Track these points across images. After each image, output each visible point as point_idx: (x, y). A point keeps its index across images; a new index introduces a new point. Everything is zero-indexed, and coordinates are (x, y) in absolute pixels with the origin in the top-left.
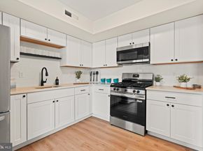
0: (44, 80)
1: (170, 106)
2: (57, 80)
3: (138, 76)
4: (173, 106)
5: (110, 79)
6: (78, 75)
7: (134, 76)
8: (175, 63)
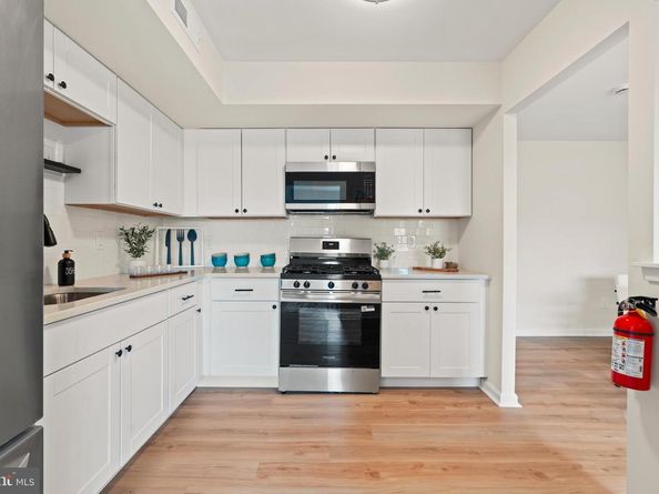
1: (431, 309)
3: (336, 246)
4: (436, 309)
5: (247, 257)
7: (326, 245)
8: (425, 217)
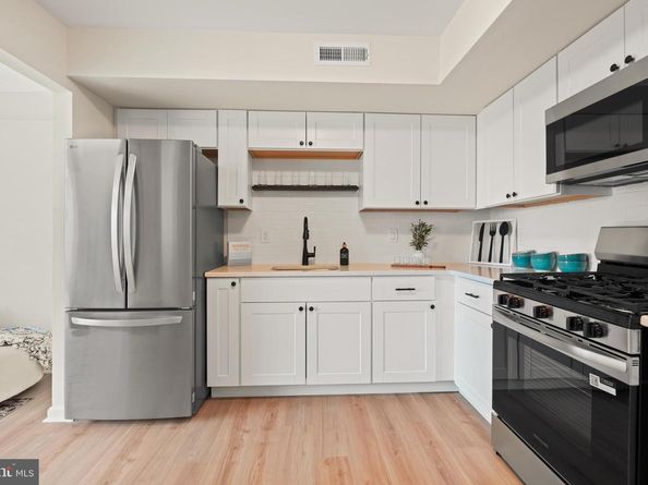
0: (310, 250)
2: (344, 251)
6: (420, 237)
